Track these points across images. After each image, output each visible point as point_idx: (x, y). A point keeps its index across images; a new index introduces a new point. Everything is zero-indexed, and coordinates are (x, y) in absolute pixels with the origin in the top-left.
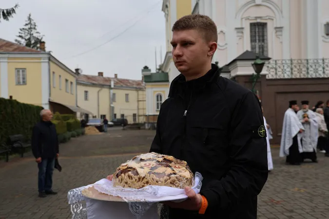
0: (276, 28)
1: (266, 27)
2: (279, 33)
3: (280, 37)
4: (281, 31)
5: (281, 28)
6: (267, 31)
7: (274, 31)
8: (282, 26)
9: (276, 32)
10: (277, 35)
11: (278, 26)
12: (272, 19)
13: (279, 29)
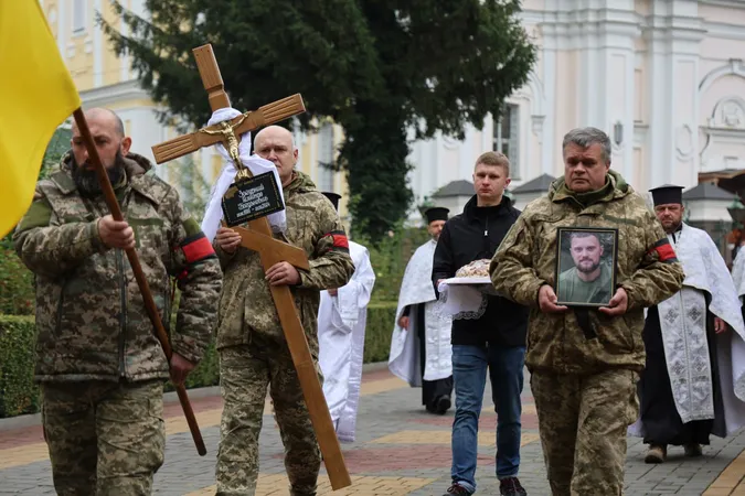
0: (534, 117)
1: (515, 113)
2: (537, 126)
3: (539, 133)
4: (541, 123)
5: (541, 117)
6: (516, 120)
7: (530, 122)
8: (543, 114)
9: (534, 123)
10: (533, 130)
11: (537, 114)
12: (528, 100)
13: (538, 119)
